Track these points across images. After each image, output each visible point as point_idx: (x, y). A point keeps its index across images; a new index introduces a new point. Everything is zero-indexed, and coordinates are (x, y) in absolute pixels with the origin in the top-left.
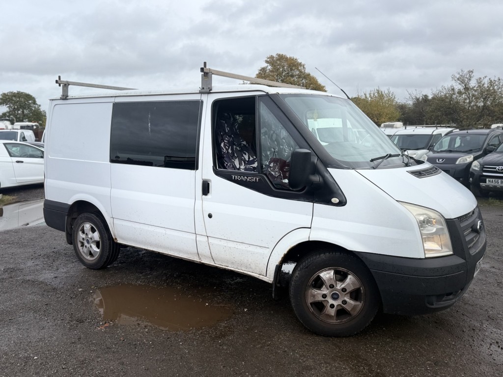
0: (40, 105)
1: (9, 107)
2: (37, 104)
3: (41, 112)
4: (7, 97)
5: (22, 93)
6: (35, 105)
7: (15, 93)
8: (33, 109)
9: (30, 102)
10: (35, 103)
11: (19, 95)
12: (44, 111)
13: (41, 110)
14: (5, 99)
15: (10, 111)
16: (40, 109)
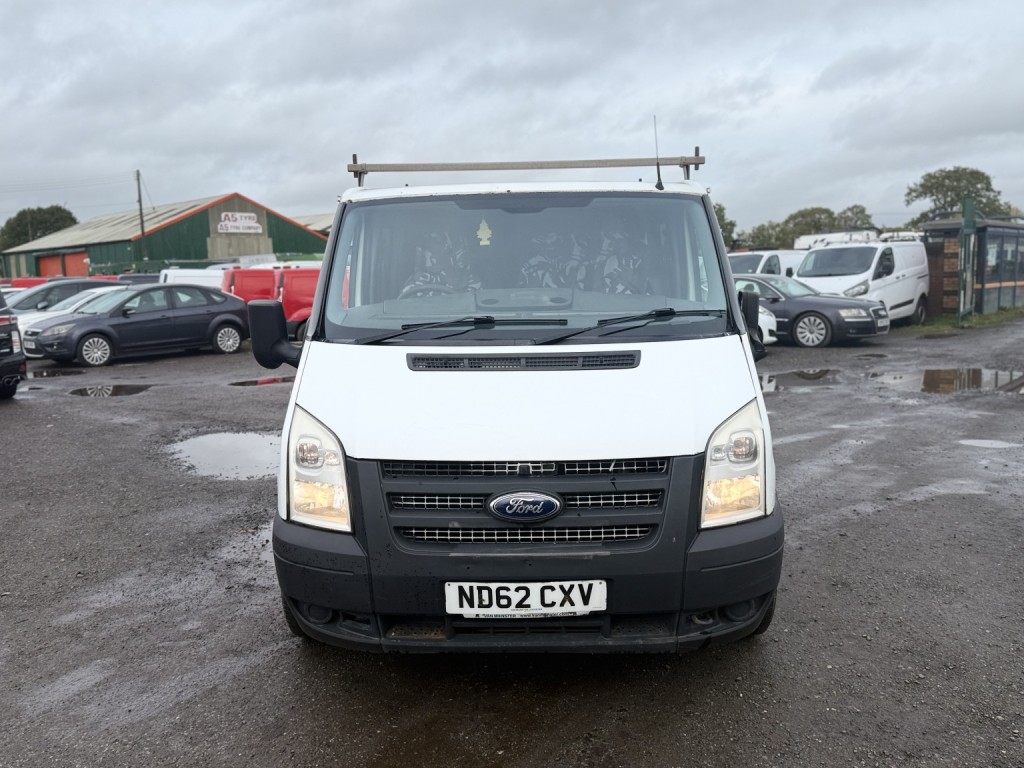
0: (999, 193)
1: (935, 201)
2: (992, 190)
3: (1000, 205)
4: (933, 181)
5: (965, 170)
6: (988, 193)
7: (950, 171)
8: (984, 200)
9: (979, 186)
10: (989, 188)
11: (958, 174)
12: (1006, 204)
13: (1002, 202)
14: (929, 184)
15: (937, 208)
16: (998, 200)
